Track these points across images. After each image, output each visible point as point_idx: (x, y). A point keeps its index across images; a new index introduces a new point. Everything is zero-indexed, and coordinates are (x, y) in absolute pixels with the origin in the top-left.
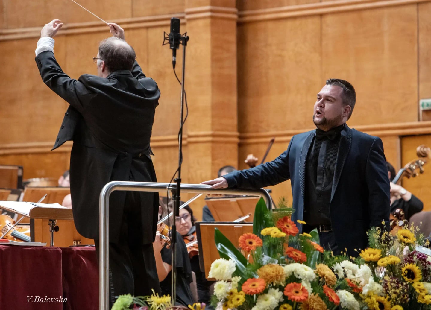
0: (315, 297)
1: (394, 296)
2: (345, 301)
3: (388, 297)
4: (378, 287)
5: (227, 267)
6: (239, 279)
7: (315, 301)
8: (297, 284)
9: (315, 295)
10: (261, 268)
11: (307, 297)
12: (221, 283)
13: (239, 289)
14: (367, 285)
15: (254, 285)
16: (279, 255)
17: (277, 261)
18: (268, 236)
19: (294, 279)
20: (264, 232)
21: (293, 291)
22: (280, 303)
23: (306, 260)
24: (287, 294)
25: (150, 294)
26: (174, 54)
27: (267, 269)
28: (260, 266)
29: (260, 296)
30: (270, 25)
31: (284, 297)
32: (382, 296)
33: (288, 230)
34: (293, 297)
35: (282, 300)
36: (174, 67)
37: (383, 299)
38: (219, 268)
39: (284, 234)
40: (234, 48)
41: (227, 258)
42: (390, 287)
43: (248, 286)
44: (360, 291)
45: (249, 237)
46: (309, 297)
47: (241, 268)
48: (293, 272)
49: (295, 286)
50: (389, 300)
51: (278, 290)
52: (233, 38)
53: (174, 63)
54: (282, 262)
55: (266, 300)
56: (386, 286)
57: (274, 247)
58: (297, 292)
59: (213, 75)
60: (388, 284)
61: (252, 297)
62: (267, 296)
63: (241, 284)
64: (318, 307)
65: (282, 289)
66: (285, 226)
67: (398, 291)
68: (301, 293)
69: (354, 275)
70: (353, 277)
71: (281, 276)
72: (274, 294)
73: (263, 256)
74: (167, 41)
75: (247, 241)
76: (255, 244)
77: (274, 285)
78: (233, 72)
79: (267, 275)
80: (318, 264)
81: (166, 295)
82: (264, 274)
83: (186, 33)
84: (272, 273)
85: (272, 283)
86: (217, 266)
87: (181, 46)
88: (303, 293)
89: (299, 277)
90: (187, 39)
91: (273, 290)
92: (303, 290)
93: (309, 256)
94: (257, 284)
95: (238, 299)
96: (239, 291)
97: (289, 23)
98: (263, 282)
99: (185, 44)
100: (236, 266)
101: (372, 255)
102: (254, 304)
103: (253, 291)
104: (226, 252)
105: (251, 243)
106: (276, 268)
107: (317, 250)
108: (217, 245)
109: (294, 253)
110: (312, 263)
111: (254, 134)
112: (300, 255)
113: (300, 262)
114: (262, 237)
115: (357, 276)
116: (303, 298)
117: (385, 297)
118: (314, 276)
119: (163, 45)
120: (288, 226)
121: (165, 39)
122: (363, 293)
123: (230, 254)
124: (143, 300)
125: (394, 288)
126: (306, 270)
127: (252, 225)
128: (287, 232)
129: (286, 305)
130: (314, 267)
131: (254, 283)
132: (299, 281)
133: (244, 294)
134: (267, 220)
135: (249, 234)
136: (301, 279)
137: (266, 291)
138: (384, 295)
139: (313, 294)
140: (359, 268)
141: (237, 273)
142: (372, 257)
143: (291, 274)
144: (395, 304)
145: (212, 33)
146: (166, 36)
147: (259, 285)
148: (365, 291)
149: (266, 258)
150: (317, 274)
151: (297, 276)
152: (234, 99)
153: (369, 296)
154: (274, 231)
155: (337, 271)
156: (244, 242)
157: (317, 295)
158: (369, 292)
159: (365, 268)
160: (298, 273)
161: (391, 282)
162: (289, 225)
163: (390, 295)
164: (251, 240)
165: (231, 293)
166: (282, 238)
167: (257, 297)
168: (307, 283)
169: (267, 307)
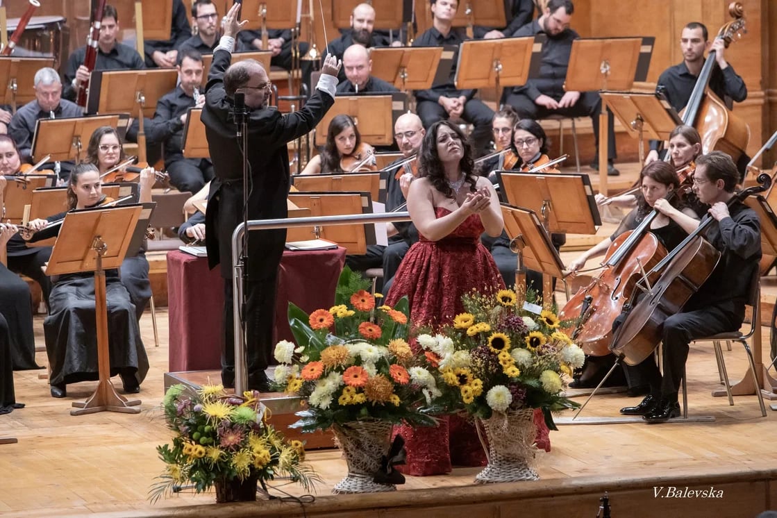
0: (380, 379)
5: (286, 351)
8: (359, 368)
9: (380, 376)
10: (325, 350)
11: (369, 380)
12: (281, 368)
15: (312, 370)
16: (349, 333)
17: (343, 341)
18: (336, 315)
20: (333, 310)
21: (352, 376)
22: (342, 387)
23: (379, 336)
24: (346, 378)
27: (330, 352)
33: (361, 306)
35: (343, 383)
38: (280, 351)
39: (353, 312)
43: (307, 371)
44: (439, 365)
46: (371, 380)
49: (355, 369)
51: (339, 373)
55: (324, 386)
58: (356, 376)
62: (325, 381)
64: (382, 389)
65: (342, 372)
66: (361, 301)
68: (360, 377)
71: (342, 359)
72: (334, 379)
73: (329, 337)
75: (318, 318)
76: (326, 321)
77: (335, 368)
79: (329, 359)
80: (394, 340)
82: (326, 357)
84: (333, 356)
85: (334, 366)
86: (279, 349)
88: (364, 376)
89: (363, 360)
91: (335, 372)
92: (363, 373)
94: (316, 369)
95: (295, 385)
98: (321, 367)
101: (464, 322)
103: (309, 376)
105: (322, 320)
106: (338, 351)
108: (291, 320)
109: (368, 328)
112: (374, 330)
116: (360, 383)
120: (363, 301)
126: (371, 351)
130: (385, 345)
131: (313, 368)
132: (362, 363)
135: (322, 310)
136: (364, 362)
139: (378, 376)
142: (463, 324)
144: (476, 378)
148: (443, 365)
149: (332, 339)
154: (341, 310)
156: (315, 319)
157: (382, 376)
160: (364, 355)
162: (365, 299)
164: (323, 317)
165: (290, 378)
166: (352, 318)
168: (369, 365)
169: (323, 393)
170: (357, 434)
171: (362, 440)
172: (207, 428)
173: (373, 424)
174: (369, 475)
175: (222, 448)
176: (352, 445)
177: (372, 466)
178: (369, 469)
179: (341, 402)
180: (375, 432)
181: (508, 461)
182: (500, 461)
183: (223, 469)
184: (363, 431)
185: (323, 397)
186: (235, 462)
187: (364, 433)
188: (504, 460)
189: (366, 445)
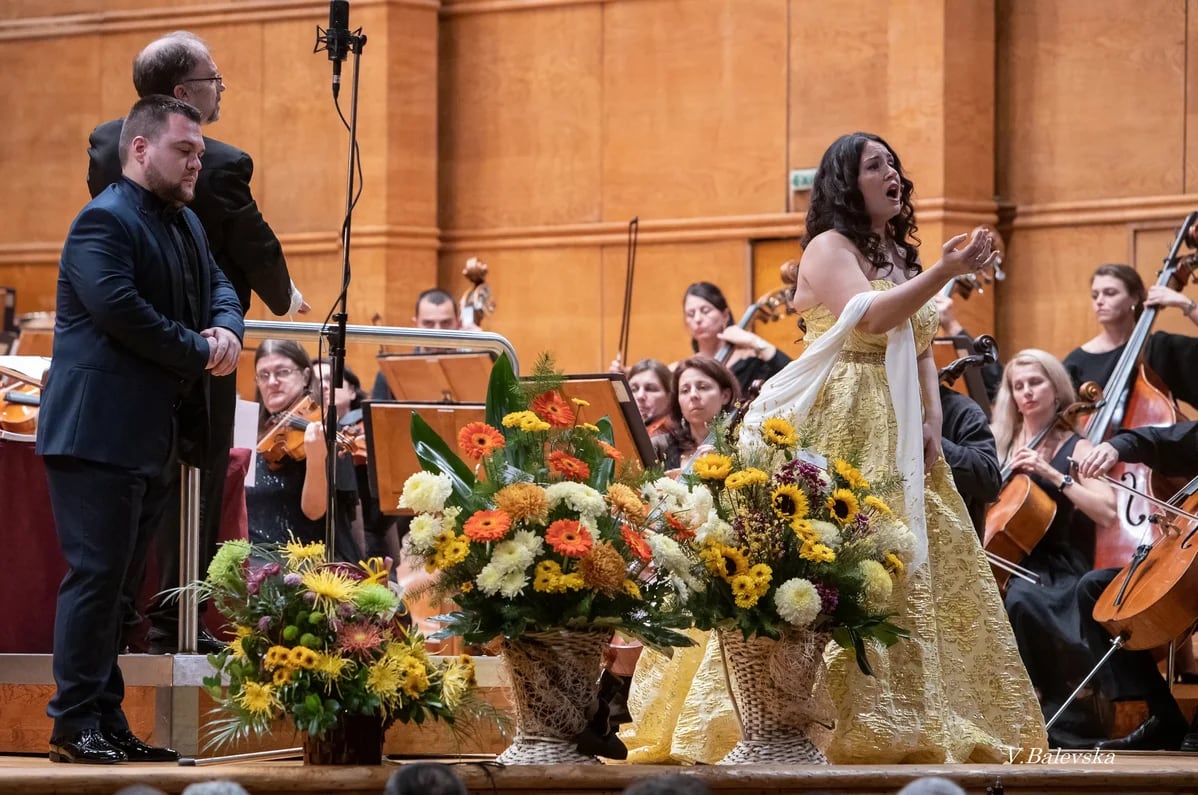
0: (604, 548)
1: (755, 545)
2: (662, 556)
3: (744, 548)
4: (725, 528)
5: (435, 488)
6: (456, 511)
7: (604, 555)
8: (572, 523)
9: (604, 543)
10: (502, 491)
11: (589, 548)
12: (424, 519)
13: (459, 531)
14: (705, 525)
15: (487, 524)
16: (536, 465)
17: (532, 478)
18: (516, 428)
19: (564, 511)
20: (508, 420)
21: (563, 536)
22: (538, 559)
23: (588, 476)
24: (550, 540)
25: (285, 539)
26: (337, 71)
27: (514, 493)
28: (500, 486)
29: (499, 545)
30: (503, 20)
31: (546, 546)
32: (732, 547)
33: (554, 417)
34: (562, 547)
35: (541, 552)
36: (336, 95)
37: (733, 551)
38: (419, 490)
39: (546, 425)
40: (432, 63)
41: (436, 471)
42: (748, 529)
43: (476, 526)
44: (692, 535)
45: (479, 430)
46: (594, 547)
47: (461, 491)
48: (563, 499)
49: (567, 525)
50: (745, 553)
51: (534, 532)
52: (431, 45)
53: (336, 88)
54: (544, 480)
55: (511, 553)
56: (739, 527)
57: (527, 450)
58: (570, 538)
59: (391, 116)
60: (746, 524)
61: (483, 546)
62: (512, 544)
63: (461, 520)
64: (611, 566)
65: (541, 531)
66: (549, 409)
67: (763, 536)
68: (578, 540)
69: (680, 505)
70: (677, 509)
71: (540, 506)
72: (526, 542)
73: (506, 468)
74: (322, 45)
75: (475, 437)
76: (489, 443)
77: (527, 523)
78: (430, 110)
79: (513, 505)
80: (611, 484)
81: (317, 542)
82: (508, 503)
83: (360, 30)
84: (522, 501)
85: (523, 520)
86: (416, 486)
87: (351, 56)
88: (583, 539)
89: (575, 509)
90: (364, 39)
91: (524, 533)
92: (583, 533)
93: (594, 468)
94: (494, 521)
95: (456, 551)
96: (457, 535)
97: (541, 19)
98: (505, 517)
99: (358, 51)
100: (453, 486)
101: (714, 468)
102: (486, 561)
103: (486, 534)
104: (434, 458)
105: (482, 441)
106: (531, 491)
107: (610, 456)
108: (416, 444)
109: (566, 461)
110: (599, 481)
111: (469, 233)
112: (577, 466)
113: (577, 478)
114: (503, 430)
115: (685, 507)
116: (581, 548)
117: (739, 548)
118: (604, 507)
119: (315, 51)
120: (555, 410)
121: (319, 40)
122: (697, 539)
123: (441, 463)
124: (270, 550)
125: (756, 530)
126: (588, 495)
127: (484, 408)
128: (552, 422)
129: (548, 563)
130: (603, 490)
131: (487, 520)
132: (574, 515)
133: (467, 540)
134: (513, 397)
135: (479, 423)
136: (578, 513)
137: (510, 536)
138: (735, 543)
139: (600, 542)
140: (691, 491)
141: (455, 499)
142: (714, 472)
143: (559, 502)
144: (757, 562)
145: (391, 34)
146: (322, 35)
147: (498, 523)
148: (701, 536)
149: (511, 472)
150: (609, 504)
151: (570, 507)
152: (431, 163)
153: (708, 547)
154: (527, 420)
155: (647, 498)
156: (470, 440)
157: (609, 543)
158: (707, 538)
159: (702, 492)
160: (573, 500)
161: (751, 520)
162: (556, 407)
163: (747, 544)
164: (482, 436)
165: (443, 539)
166: (543, 433)
167: (493, 546)
168: (589, 520)
169: (512, 565)
170: (554, 656)
171: (562, 668)
172: (314, 617)
173: (585, 636)
174: (566, 739)
175: (345, 655)
176: (544, 678)
177: (576, 721)
178: (571, 725)
179: (538, 586)
180: (585, 654)
181: (785, 732)
182: (770, 733)
183: (348, 695)
184: (565, 650)
185: (509, 574)
186: (371, 681)
187: (566, 654)
188: (778, 730)
189: (568, 680)
